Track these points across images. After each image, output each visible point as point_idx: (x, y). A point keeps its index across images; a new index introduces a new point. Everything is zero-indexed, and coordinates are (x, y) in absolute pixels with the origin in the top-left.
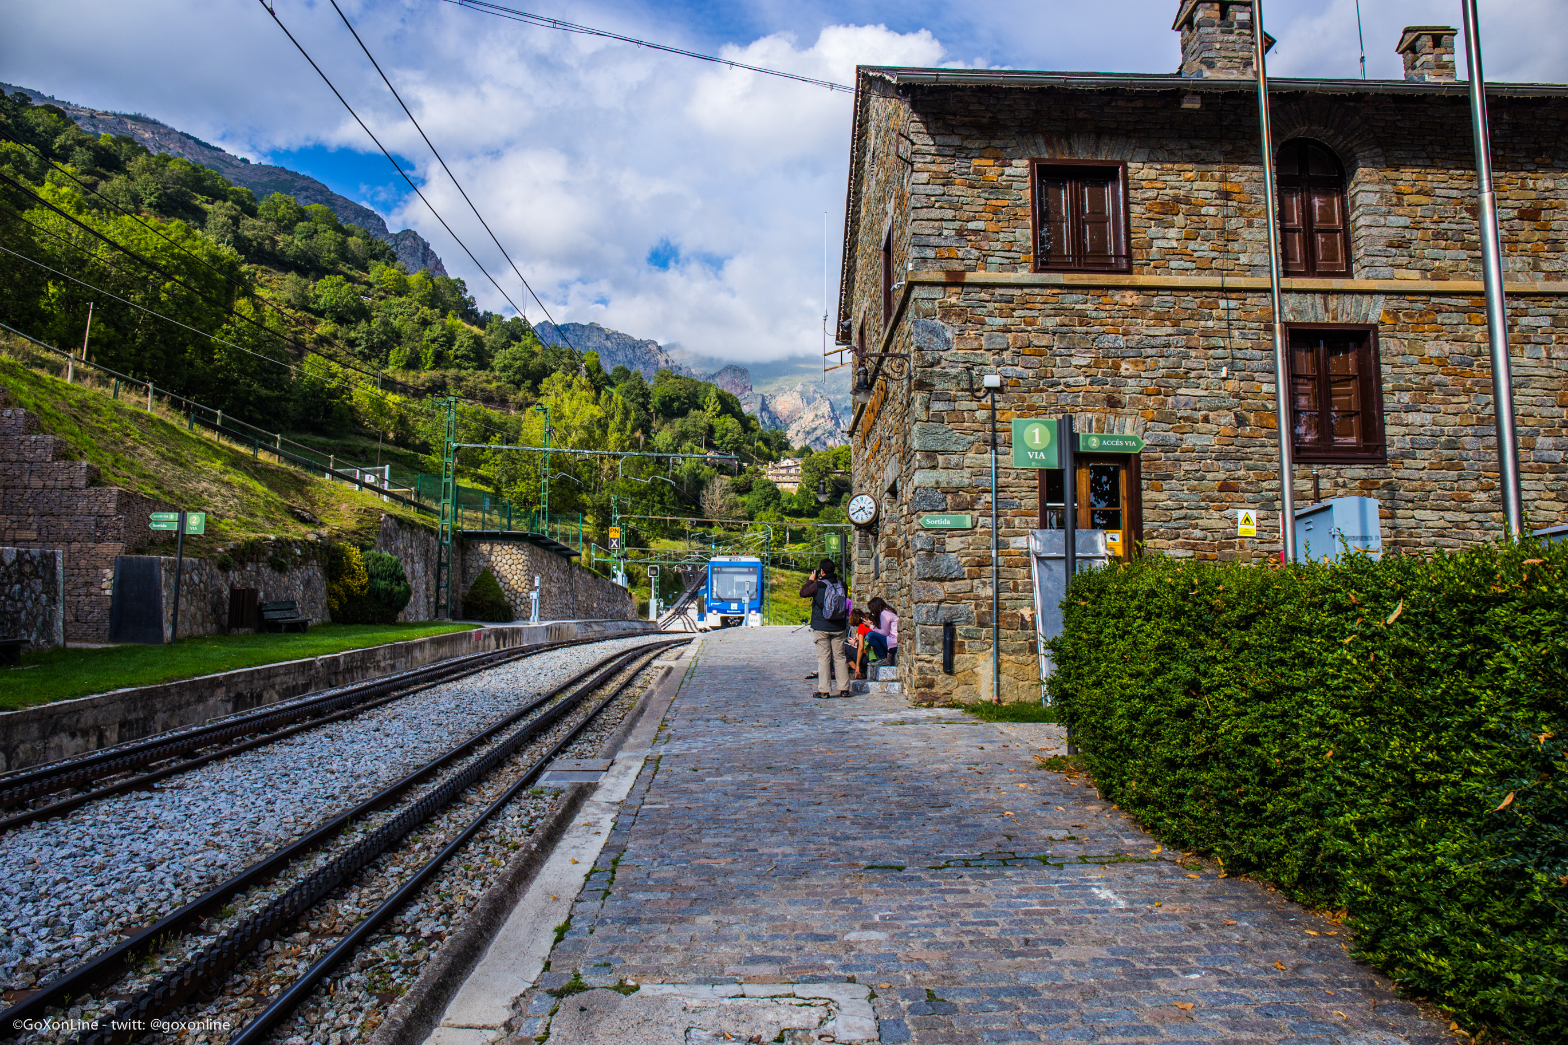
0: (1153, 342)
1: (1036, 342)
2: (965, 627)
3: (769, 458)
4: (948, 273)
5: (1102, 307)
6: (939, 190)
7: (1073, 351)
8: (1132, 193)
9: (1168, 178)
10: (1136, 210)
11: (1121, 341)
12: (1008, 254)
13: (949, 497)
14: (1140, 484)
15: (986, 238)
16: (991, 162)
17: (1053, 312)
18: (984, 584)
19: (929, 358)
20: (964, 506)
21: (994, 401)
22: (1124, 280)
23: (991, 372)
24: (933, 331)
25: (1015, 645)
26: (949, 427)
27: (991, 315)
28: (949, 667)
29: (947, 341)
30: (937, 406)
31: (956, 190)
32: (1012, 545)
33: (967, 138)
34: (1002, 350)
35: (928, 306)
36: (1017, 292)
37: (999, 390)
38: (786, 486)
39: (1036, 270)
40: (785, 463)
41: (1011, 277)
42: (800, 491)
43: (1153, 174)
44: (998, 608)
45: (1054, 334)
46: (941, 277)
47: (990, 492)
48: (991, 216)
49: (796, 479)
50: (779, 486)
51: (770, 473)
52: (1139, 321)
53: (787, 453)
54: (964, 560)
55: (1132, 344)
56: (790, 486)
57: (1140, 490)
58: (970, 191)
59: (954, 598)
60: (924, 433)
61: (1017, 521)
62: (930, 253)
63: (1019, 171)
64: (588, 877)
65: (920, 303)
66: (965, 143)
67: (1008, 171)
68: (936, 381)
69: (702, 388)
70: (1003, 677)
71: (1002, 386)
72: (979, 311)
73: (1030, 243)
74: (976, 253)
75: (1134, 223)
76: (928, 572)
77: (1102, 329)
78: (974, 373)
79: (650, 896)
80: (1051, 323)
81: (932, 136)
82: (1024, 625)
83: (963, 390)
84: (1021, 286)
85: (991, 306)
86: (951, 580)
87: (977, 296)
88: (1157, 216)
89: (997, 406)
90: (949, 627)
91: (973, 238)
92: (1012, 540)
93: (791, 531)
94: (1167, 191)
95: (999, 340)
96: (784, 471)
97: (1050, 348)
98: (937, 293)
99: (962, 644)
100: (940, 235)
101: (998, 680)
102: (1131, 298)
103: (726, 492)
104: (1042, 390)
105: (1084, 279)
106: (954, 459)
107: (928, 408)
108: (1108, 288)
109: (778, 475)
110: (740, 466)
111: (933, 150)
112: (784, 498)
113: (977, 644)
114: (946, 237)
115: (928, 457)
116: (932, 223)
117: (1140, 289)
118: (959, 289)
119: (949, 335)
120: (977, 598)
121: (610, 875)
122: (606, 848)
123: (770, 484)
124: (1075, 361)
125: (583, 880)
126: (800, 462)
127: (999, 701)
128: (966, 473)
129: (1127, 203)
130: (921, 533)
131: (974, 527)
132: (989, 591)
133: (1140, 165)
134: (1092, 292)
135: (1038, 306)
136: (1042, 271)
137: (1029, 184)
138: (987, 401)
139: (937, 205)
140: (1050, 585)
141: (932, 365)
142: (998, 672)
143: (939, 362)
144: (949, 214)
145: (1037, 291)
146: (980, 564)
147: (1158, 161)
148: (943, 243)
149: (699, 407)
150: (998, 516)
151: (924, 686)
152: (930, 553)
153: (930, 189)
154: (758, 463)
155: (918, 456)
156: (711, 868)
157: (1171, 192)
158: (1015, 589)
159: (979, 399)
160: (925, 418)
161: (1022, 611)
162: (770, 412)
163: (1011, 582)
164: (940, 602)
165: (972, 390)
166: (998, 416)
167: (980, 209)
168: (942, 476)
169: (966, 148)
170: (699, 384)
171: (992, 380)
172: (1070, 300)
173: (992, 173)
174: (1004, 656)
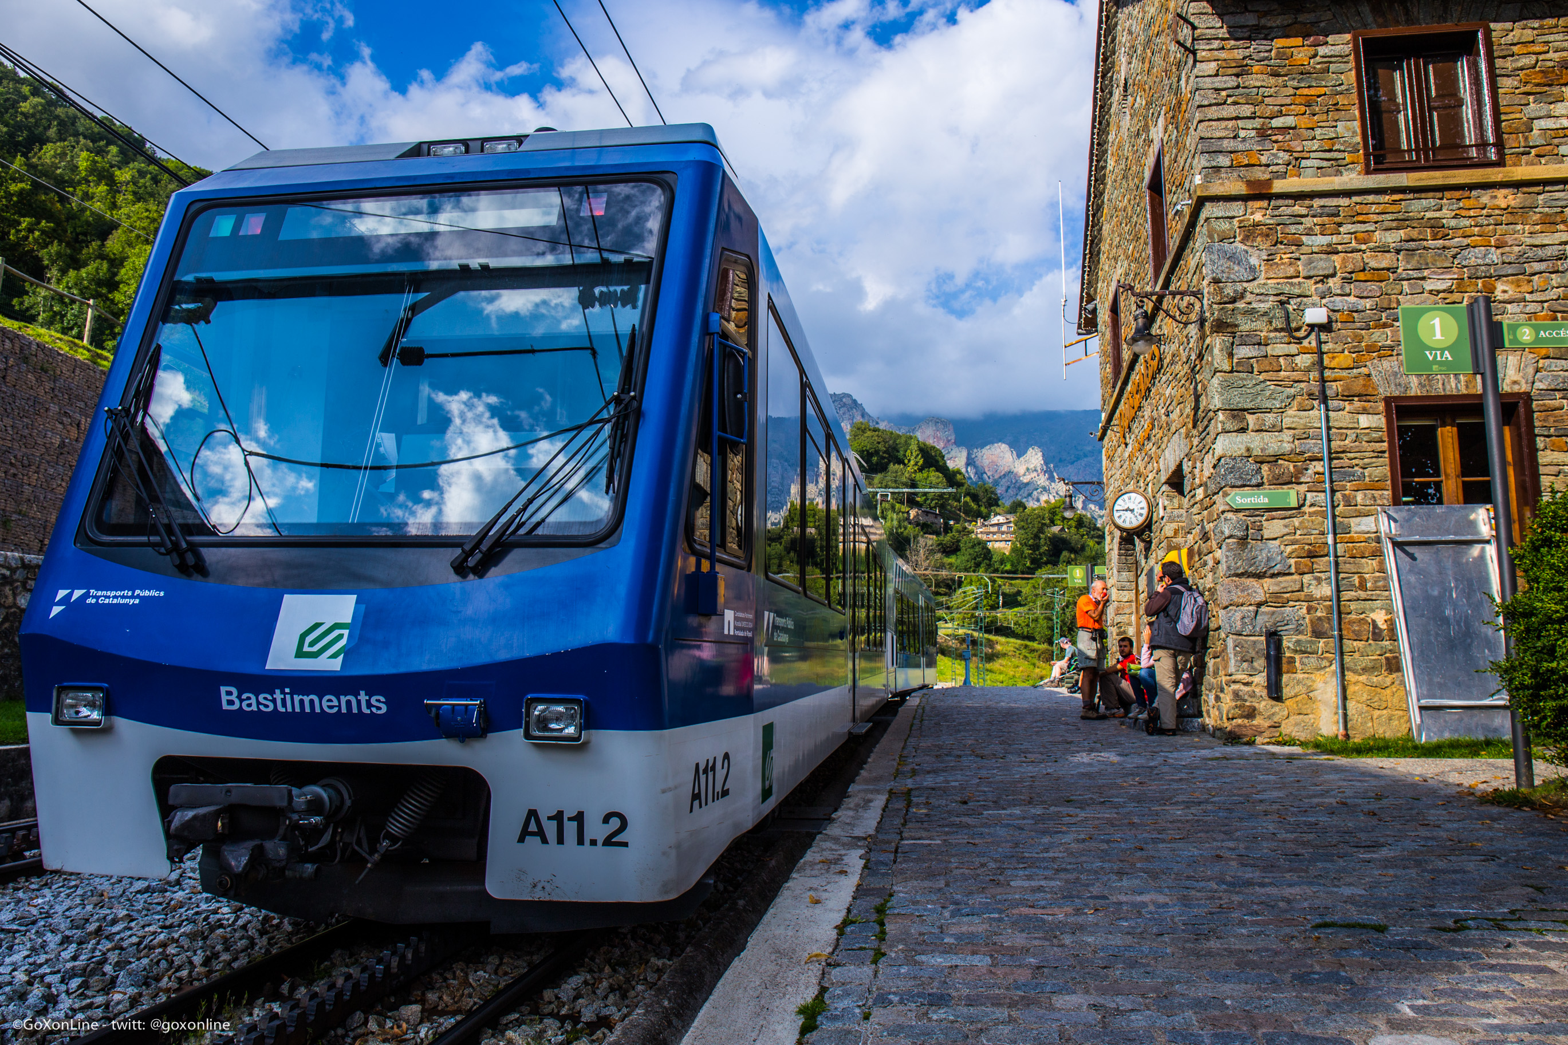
0: (1540, 252)
1: (1373, 264)
2: (1295, 638)
3: (978, 515)
4: (1249, 183)
5: (1464, 213)
6: (1232, 82)
7: (1426, 273)
8: (1499, 63)
9: (1551, 38)
10: (1506, 84)
11: (1495, 256)
12: (1328, 155)
13: (1265, 468)
14: (1534, 442)
15: (1298, 137)
16: (1299, 41)
17: (1394, 224)
18: (1319, 580)
19: (1229, 291)
20: (1286, 478)
21: (1320, 343)
22: (1496, 175)
23: (1314, 305)
24: (1232, 257)
25: (1365, 662)
26: (1261, 377)
27: (1309, 232)
28: (1275, 692)
29: (1252, 269)
30: (1243, 352)
31: (1253, 81)
32: (1354, 529)
33: (1265, 14)
34: (1327, 277)
35: (1225, 226)
36: (1344, 202)
37: (1326, 327)
38: (997, 545)
39: (1368, 172)
40: (995, 520)
41: (1336, 182)
42: (1014, 550)
43: (1528, 35)
44: (1340, 613)
45: (1398, 252)
46: (1240, 188)
47: (1321, 460)
48: (1303, 108)
49: (1009, 537)
50: (990, 545)
51: (979, 530)
52: (1519, 227)
53: (998, 510)
54: (1289, 549)
55: (1512, 258)
56: (1002, 545)
57: (1534, 450)
58: (1272, 81)
59: (1277, 599)
60: (1226, 386)
61: (1359, 497)
62: (1224, 161)
63: (1337, 50)
64: (841, 929)
65: (1214, 224)
66: (1263, 21)
67: (1322, 50)
68: (1240, 319)
69: (903, 440)
70: (1351, 705)
71: (1330, 321)
72: (1292, 229)
73: (1358, 139)
74: (1285, 156)
75: (1503, 101)
76: (1241, 566)
77: (1466, 241)
78: (1290, 308)
79: (955, 960)
80: (1392, 238)
81: (1220, 16)
82: (1377, 634)
83: (1276, 330)
84: (1348, 193)
85: (1308, 222)
86: (1273, 576)
87: (1289, 211)
88: (1538, 89)
89: (1325, 348)
90: (1274, 637)
91: (1280, 138)
92: (1353, 522)
93: (1004, 595)
94: (1551, 55)
95: (1322, 264)
96: (995, 529)
97: (1393, 270)
98: (1236, 209)
99: (1292, 661)
100: (1235, 137)
101: (1345, 708)
102: (1505, 198)
103: (932, 552)
104: (1385, 326)
105: (1436, 178)
106: (1270, 419)
107: (1231, 355)
108: (1472, 187)
109: (988, 533)
110: (946, 524)
111: (1223, 32)
112: (995, 558)
113: (1313, 660)
114: (1244, 139)
115: (1234, 417)
116: (1224, 124)
117: (1517, 185)
118: (1265, 203)
119: (1254, 261)
120: (1310, 599)
121: (877, 928)
122: (860, 892)
123: (980, 543)
124: (1429, 285)
125: (834, 934)
126: (1012, 518)
127: (1347, 736)
128: (1287, 435)
129: (1493, 77)
130: (1230, 515)
131: (1301, 506)
132: (1326, 590)
133: (1508, 25)
134: (1447, 194)
135: (1375, 218)
136: (1376, 171)
137: (1352, 65)
138: (1311, 342)
139: (1230, 100)
140: (1412, 579)
141: (1234, 301)
142: (1345, 698)
143: (1242, 297)
144: (1247, 110)
145: (1371, 198)
146: (1312, 555)
147: (1535, 17)
148: (1241, 147)
149: (900, 462)
150: (1333, 492)
151: (1242, 717)
152: (1243, 541)
153: (1218, 82)
154: (966, 521)
155: (1221, 416)
156: (1043, 920)
157: (1556, 56)
158: (1363, 586)
159: (1299, 341)
160: (1228, 368)
161: (1373, 616)
162: (975, 467)
163: (1356, 577)
164: (1259, 605)
165: (1290, 331)
166: (1326, 362)
167: (1288, 101)
168: (1255, 442)
169: (1264, 27)
170: (899, 436)
171: (1316, 315)
172: (1417, 206)
173: (1301, 55)
174: (1350, 676)
